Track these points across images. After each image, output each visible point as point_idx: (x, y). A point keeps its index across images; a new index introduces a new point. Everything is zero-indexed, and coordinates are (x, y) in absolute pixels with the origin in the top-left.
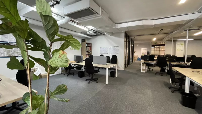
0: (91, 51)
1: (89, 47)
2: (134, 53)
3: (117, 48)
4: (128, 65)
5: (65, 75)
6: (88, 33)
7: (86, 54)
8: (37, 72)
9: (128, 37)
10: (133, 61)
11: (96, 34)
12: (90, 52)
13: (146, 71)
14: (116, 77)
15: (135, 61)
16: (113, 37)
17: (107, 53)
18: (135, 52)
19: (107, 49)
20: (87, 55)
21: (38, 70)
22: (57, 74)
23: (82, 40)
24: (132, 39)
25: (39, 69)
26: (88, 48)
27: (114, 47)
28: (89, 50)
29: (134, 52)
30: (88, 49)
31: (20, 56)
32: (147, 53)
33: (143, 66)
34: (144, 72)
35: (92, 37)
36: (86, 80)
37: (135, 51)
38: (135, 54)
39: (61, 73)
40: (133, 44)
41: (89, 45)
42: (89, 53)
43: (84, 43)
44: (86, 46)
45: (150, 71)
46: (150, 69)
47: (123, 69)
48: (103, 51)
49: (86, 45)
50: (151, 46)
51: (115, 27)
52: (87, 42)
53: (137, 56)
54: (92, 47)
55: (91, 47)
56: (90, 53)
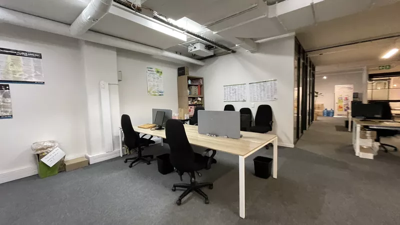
0: (202, 98)
1: (197, 86)
2: (315, 98)
3: (273, 85)
4: (304, 131)
5: (128, 161)
6: (191, 50)
7: (190, 105)
8: (50, 157)
9: (302, 55)
10: (312, 120)
11: (211, 53)
12: (200, 99)
13: (376, 154)
14: (275, 176)
15: (318, 118)
16: (258, 55)
17: (244, 101)
18: (317, 96)
19: (243, 89)
20: (193, 107)
21: (54, 151)
22: (112, 158)
23: (179, 69)
24: (310, 62)
25: (58, 148)
26: (195, 90)
27: (262, 83)
28: (197, 94)
29: (315, 94)
30: (193, 93)
31: (5, 114)
32: (354, 98)
33: (363, 137)
34: (370, 156)
35: (204, 62)
36: (175, 186)
37: (317, 93)
38: (318, 101)
39: (121, 156)
40: (313, 76)
41: (197, 82)
42: (198, 101)
43: (185, 77)
44: (189, 86)
45: (386, 151)
46: (386, 147)
47: (292, 146)
48: (231, 94)
49: (190, 82)
50: (365, 76)
51: (268, 15)
52: (192, 74)
53: (323, 105)
54: (204, 85)
55: (201, 86)
56: (200, 103)
